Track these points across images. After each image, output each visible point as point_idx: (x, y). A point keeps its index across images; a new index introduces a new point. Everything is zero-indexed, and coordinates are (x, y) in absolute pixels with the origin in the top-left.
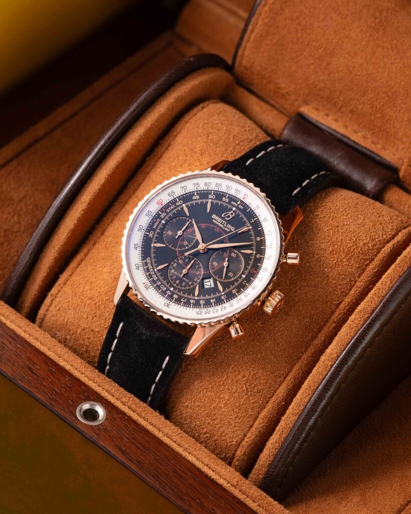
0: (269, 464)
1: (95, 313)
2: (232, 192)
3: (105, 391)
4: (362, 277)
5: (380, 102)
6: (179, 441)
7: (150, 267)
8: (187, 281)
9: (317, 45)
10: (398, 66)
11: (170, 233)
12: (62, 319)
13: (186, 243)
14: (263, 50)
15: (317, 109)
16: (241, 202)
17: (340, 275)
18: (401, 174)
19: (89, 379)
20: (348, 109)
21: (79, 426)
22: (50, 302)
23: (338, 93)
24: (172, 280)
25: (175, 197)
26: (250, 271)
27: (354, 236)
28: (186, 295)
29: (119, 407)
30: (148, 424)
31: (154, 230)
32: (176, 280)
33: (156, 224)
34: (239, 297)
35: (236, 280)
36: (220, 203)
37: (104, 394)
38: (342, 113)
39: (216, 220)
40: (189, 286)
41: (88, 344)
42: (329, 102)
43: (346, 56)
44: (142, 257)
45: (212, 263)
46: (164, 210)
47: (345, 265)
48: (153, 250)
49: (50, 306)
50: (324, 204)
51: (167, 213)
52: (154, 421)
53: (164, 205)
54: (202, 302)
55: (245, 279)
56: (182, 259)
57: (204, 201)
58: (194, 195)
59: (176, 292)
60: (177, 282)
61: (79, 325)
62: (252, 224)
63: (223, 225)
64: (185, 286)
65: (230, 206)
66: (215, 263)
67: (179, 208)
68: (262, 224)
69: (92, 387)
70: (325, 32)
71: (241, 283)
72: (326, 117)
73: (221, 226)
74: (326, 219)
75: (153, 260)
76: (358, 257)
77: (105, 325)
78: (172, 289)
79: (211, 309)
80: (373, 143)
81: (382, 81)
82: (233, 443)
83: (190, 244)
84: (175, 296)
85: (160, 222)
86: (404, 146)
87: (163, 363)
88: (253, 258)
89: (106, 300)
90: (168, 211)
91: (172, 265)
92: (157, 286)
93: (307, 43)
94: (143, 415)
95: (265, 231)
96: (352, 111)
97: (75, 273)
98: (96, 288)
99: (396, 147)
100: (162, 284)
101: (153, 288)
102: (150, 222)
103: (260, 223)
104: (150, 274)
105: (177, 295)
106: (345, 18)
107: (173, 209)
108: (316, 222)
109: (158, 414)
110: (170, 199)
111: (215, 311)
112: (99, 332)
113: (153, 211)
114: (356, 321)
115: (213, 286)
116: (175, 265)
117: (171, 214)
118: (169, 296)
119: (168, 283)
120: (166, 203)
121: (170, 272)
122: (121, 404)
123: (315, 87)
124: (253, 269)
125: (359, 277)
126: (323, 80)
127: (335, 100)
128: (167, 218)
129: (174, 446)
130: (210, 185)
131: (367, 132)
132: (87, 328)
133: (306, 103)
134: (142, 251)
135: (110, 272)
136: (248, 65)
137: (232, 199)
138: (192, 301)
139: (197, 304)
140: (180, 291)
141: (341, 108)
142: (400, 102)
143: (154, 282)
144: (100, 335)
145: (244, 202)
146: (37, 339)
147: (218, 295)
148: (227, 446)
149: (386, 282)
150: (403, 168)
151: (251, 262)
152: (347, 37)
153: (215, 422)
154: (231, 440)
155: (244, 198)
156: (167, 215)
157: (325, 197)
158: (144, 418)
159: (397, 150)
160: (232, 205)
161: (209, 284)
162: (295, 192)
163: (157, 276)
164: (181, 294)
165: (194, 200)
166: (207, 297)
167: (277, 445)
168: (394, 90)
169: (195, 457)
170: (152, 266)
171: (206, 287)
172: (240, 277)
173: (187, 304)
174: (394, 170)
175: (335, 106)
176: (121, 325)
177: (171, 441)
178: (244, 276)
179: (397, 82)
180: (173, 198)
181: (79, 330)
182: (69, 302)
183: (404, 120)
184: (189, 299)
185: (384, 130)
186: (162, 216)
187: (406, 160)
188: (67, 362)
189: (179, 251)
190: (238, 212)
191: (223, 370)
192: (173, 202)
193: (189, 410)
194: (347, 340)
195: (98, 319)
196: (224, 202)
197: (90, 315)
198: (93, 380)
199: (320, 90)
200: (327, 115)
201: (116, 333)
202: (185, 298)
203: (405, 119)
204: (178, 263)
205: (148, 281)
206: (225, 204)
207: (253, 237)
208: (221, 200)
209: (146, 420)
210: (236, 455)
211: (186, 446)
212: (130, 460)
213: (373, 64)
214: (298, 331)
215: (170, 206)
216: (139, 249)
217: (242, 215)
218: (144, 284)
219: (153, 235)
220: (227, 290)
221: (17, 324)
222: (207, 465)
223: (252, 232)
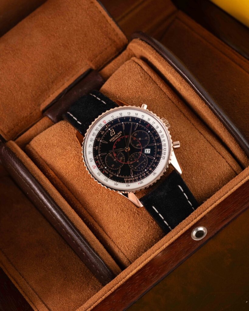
0: (244, 154)
1: (138, 226)
2: (100, 128)
3: (186, 227)
4: (158, 83)
5: (55, 64)
6: (224, 193)
7: (130, 179)
8: (143, 161)
9: (13, 86)
10: (40, 48)
11: (113, 166)
12: (134, 248)
13: (121, 158)
14: (4, 117)
15: (44, 101)
16: (107, 125)
17: (155, 93)
18: (94, 67)
19: (177, 234)
20: (50, 83)
21: (206, 239)
22: (122, 253)
23: (41, 85)
24: (140, 169)
25: (93, 159)
26: (147, 128)
27: (135, 81)
28: (151, 164)
29: (197, 220)
30: (211, 207)
31: (109, 173)
32: (141, 167)
33: (106, 172)
34: (160, 136)
35: (150, 136)
36: (104, 136)
37: (187, 227)
38: (51, 88)
39: (113, 140)
40: (146, 161)
41: (153, 237)
42: (43, 92)
43: (25, 73)
44: (123, 182)
45: (137, 147)
46: (99, 166)
47: (150, 89)
48: (120, 176)
49: (124, 254)
50: (112, 93)
51: (101, 164)
52: (209, 204)
53: (96, 165)
54: (158, 156)
55: (151, 131)
56: (130, 162)
57: (100, 144)
58: (95, 149)
59: (148, 168)
60: (142, 167)
61: (141, 238)
62: (121, 122)
63: (117, 137)
64: (146, 163)
65: (107, 131)
66: (137, 145)
67: (100, 158)
68: (122, 116)
69: (182, 233)
70: (8, 80)
71: (153, 134)
72: (50, 97)
73: (117, 138)
74: (122, 93)
75: (126, 177)
76: (147, 82)
77: (146, 222)
78: (146, 170)
79: (163, 152)
80: (73, 76)
81: (45, 59)
82: (229, 169)
83: (123, 156)
84: (150, 169)
85: (105, 169)
86: (80, 60)
87: (181, 190)
88: (140, 125)
89: (133, 218)
90: (100, 164)
91: (132, 168)
92: (142, 178)
93: (10, 92)
94: (205, 209)
95: (127, 116)
96: (52, 82)
97: (109, 235)
98: (124, 223)
99: (79, 66)
100: (141, 175)
101: (143, 180)
102: (104, 174)
103: (121, 118)
104: (134, 180)
105: (150, 168)
106: (4, 67)
107: (100, 161)
108: (122, 98)
109: (206, 201)
110: (93, 161)
111: (165, 150)
112: (149, 228)
113: (98, 172)
114: (185, 86)
115: (150, 149)
116: (132, 166)
117: (102, 163)
118: (149, 173)
119: (141, 172)
120: (95, 164)
121: (136, 170)
122: (196, 219)
123: (34, 96)
124: (147, 126)
125: (157, 85)
126: (32, 91)
127: (44, 89)
128: (104, 165)
129: (226, 196)
130: (92, 139)
131: (66, 78)
132: (144, 234)
133: (39, 105)
134: (119, 182)
135: (117, 213)
136: (8, 130)
137: (103, 129)
138: (156, 161)
139: (159, 159)
140: (148, 166)
141: (49, 88)
142: (59, 53)
143: (139, 179)
144: (151, 227)
145: (107, 124)
146: (146, 259)
147: (156, 147)
148: (229, 173)
149: (167, 68)
150: (91, 65)
151: (142, 126)
152: (15, 69)
153: (217, 175)
154: (227, 169)
155: (105, 123)
156: (102, 165)
157: (108, 94)
158: (206, 209)
159: (81, 65)
160: (107, 130)
161: (148, 151)
162: (104, 102)
163: (136, 177)
164: (150, 166)
165: (98, 149)
166: (155, 153)
167: (237, 145)
168: (52, 54)
169: (235, 186)
170: (130, 178)
171: (149, 153)
172: (149, 133)
173: (157, 164)
174: (90, 71)
175: (47, 90)
176: (154, 208)
177: (224, 196)
178: (149, 132)
179: (49, 51)
180: (94, 160)
181: (144, 239)
182: (126, 241)
183: (68, 56)
184: (154, 162)
185: (69, 69)
186: (102, 167)
187: (88, 62)
188: (164, 245)
189: (125, 162)
190: (112, 128)
191: (191, 162)
192: (96, 160)
193: (205, 188)
194: (194, 93)
195: (142, 226)
196: (104, 133)
197: (138, 230)
198: (178, 232)
199: (36, 95)
200: (49, 96)
201: (156, 212)
202: (153, 164)
203: (68, 54)
204: (132, 164)
205: (137, 182)
206: (105, 133)
207: (129, 123)
208: (102, 135)
209: (208, 208)
210: (235, 170)
211: (228, 190)
212: (232, 215)
213: (34, 60)
214: (179, 121)
215: (98, 163)
216: (118, 183)
217: (114, 126)
218: (139, 184)
219: (112, 174)
220: (155, 141)
221: (134, 269)
222: (241, 181)
223: (126, 123)
